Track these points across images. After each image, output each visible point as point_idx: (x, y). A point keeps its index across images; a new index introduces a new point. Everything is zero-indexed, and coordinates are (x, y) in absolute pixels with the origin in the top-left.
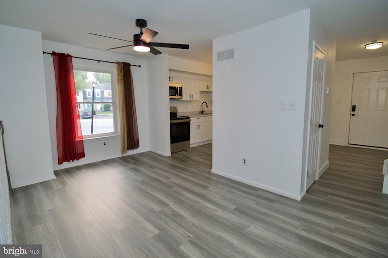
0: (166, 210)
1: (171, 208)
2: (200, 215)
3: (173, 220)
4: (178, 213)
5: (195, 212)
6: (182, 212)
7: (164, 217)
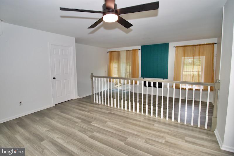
0: (90, 134)
1: (87, 135)
2: (69, 134)
3: (85, 129)
4: (83, 133)
5: (71, 135)
6: (80, 134)
7: (91, 130)
